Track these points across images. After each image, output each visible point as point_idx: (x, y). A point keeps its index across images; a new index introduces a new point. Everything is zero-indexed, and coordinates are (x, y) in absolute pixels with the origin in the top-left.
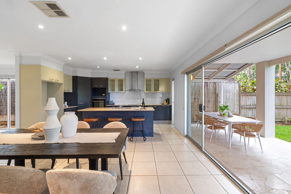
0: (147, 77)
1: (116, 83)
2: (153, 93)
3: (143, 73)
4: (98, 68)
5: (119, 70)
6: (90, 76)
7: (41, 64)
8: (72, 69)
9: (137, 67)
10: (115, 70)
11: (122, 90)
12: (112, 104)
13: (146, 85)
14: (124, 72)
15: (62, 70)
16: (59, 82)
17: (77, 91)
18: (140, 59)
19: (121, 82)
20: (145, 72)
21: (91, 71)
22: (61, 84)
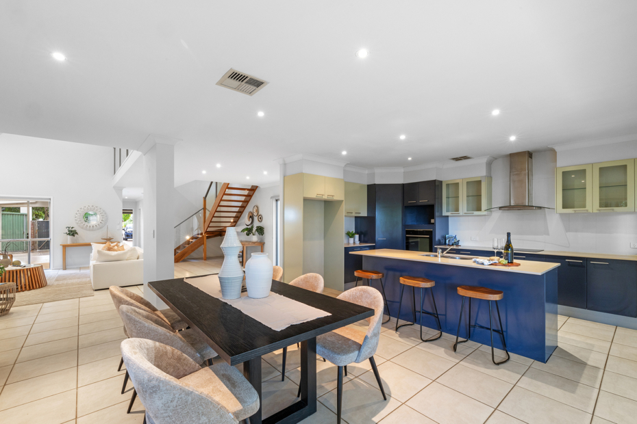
0: (565, 162)
1: (463, 192)
2: (593, 214)
3: (550, 153)
4: (409, 161)
5: (465, 158)
6: (400, 181)
7: (304, 172)
8: (366, 172)
9: (513, 138)
10: (457, 159)
11: (479, 209)
12: (451, 244)
13: (564, 190)
14: (484, 160)
15: (341, 177)
16: (336, 198)
17: (375, 214)
18: (496, 112)
19: (475, 187)
20: (557, 148)
21: (402, 170)
22: (340, 202)
